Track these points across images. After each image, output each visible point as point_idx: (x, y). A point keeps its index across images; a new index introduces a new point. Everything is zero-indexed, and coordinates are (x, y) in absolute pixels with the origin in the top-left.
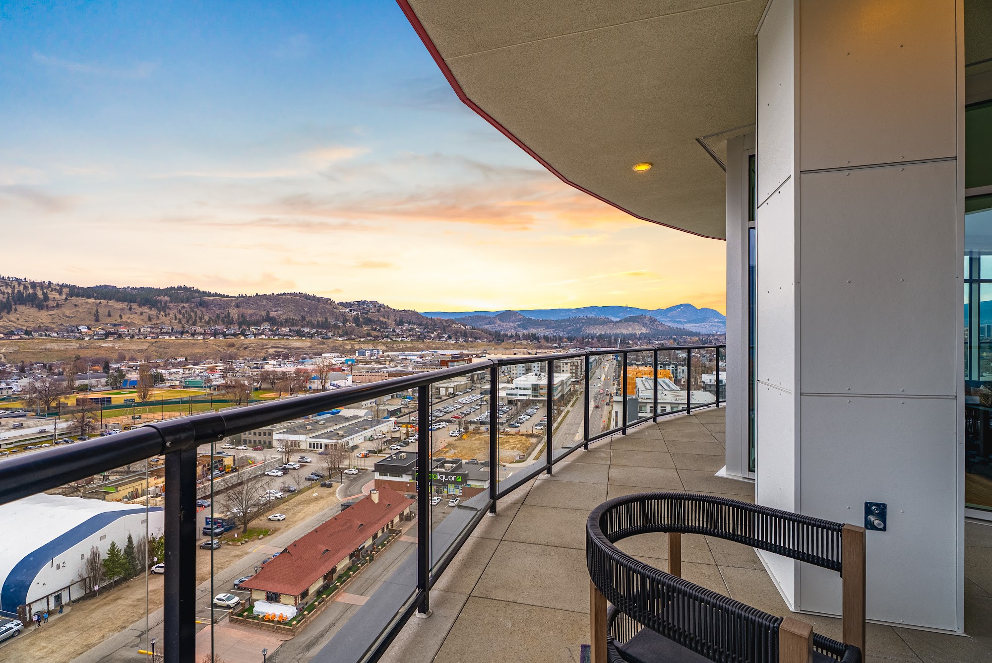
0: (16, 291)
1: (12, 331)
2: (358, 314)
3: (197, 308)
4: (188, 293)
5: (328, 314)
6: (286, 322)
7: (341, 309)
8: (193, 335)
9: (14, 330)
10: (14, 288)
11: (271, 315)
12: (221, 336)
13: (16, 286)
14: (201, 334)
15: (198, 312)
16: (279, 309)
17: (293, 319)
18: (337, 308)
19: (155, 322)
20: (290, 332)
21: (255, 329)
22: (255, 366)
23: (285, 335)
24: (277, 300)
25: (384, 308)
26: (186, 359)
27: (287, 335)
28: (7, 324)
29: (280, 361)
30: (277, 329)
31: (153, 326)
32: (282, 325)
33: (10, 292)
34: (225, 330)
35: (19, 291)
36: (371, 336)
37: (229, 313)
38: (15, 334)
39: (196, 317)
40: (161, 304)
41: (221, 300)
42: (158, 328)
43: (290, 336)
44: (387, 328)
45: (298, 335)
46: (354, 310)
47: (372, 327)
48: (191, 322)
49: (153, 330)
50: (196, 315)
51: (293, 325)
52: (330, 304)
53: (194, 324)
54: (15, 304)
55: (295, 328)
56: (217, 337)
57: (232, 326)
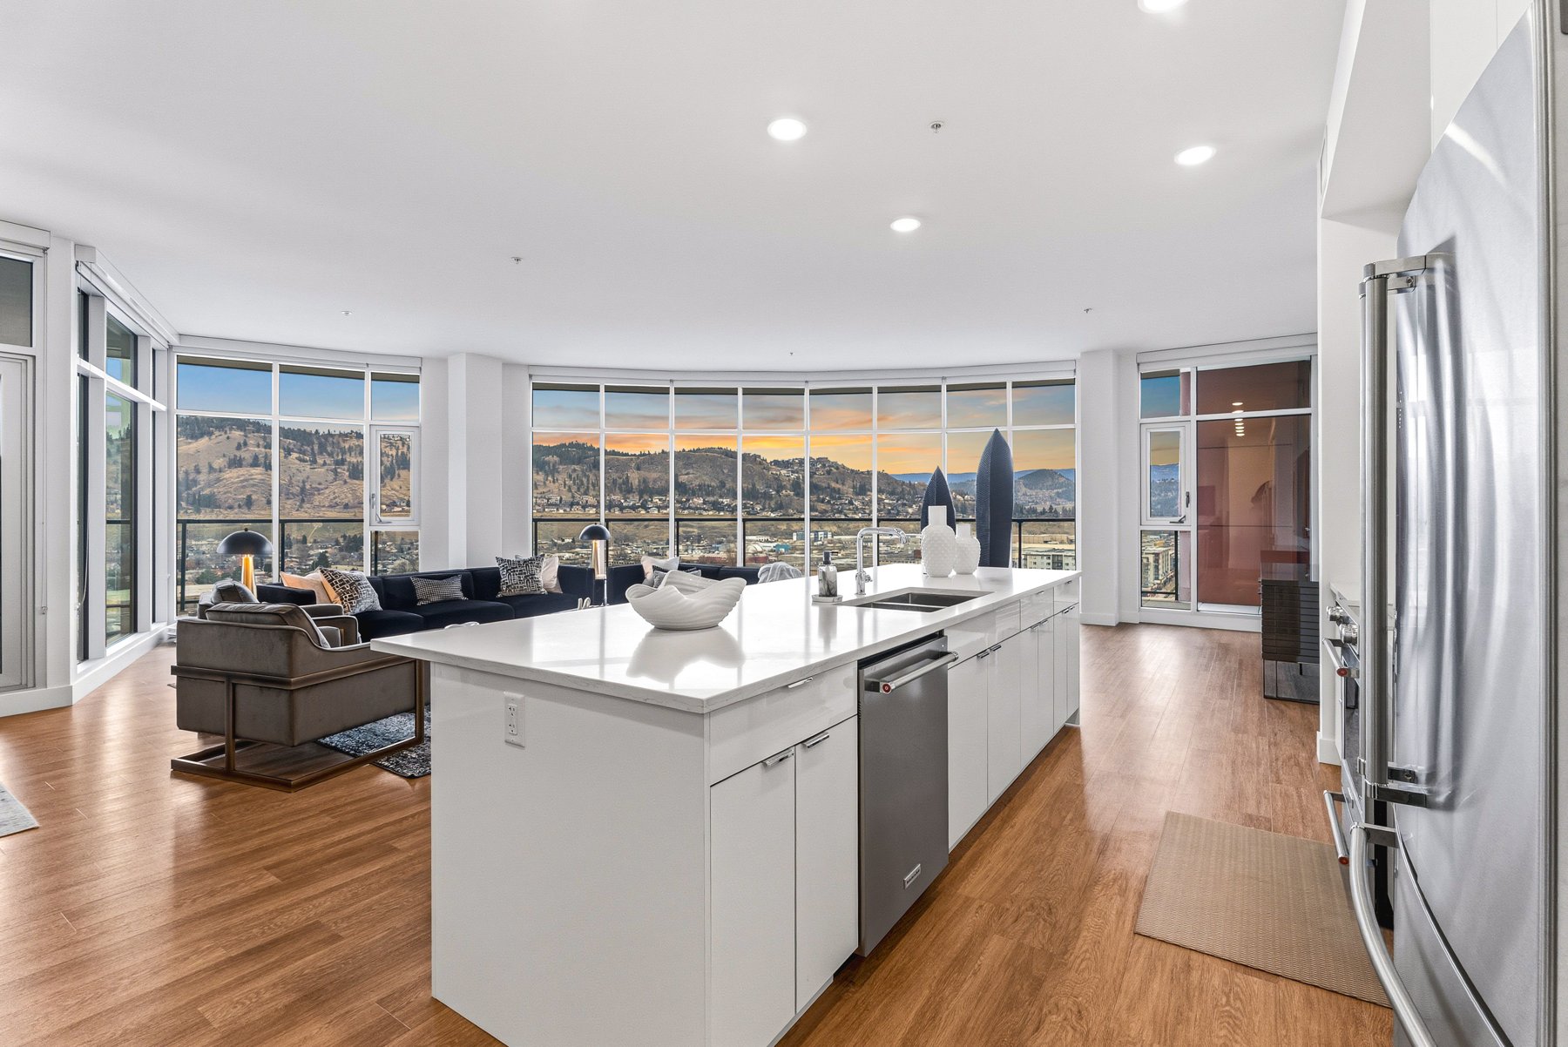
0: (400, 452)
1: (394, 502)
2: (798, 478)
3: (591, 470)
4: (580, 451)
5: (756, 478)
6: (700, 490)
7: (775, 470)
8: (584, 507)
9: (395, 499)
10: (398, 449)
11: (680, 480)
12: (617, 509)
13: (401, 447)
14: (594, 506)
15: (591, 476)
16: (691, 471)
17: (709, 486)
18: (768, 470)
19: (541, 490)
20: (704, 503)
21: (660, 500)
22: (655, 551)
23: (697, 509)
24: (689, 458)
25: (837, 468)
26: (574, 541)
27: (700, 509)
28: (389, 493)
29: (687, 545)
30: (688, 500)
31: (539, 496)
32: (694, 494)
33: (394, 454)
34: (622, 501)
35: (403, 453)
36: (816, 511)
37: (627, 477)
38: (396, 506)
39: (588, 484)
40: (549, 467)
41: (618, 460)
42: (545, 498)
43: (705, 510)
44: (840, 498)
45: (714, 509)
46: (793, 472)
47: (818, 497)
48: (582, 490)
49: (539, 501)
50: (588, 480)
51: (708, 494)
52: (760, 463)
53: (586, 493)
54: (399, 469)
55: (711, 499)
56: (612, 510)
57: (630, 496)
